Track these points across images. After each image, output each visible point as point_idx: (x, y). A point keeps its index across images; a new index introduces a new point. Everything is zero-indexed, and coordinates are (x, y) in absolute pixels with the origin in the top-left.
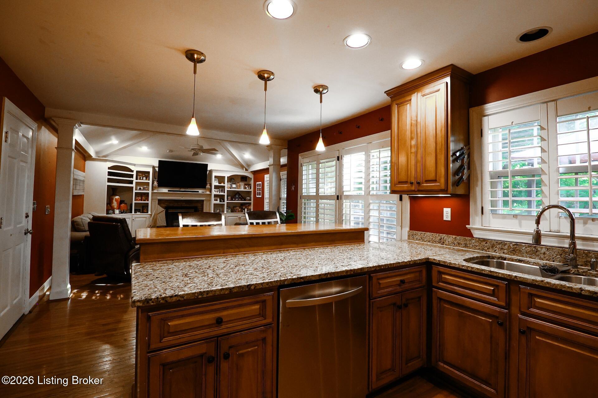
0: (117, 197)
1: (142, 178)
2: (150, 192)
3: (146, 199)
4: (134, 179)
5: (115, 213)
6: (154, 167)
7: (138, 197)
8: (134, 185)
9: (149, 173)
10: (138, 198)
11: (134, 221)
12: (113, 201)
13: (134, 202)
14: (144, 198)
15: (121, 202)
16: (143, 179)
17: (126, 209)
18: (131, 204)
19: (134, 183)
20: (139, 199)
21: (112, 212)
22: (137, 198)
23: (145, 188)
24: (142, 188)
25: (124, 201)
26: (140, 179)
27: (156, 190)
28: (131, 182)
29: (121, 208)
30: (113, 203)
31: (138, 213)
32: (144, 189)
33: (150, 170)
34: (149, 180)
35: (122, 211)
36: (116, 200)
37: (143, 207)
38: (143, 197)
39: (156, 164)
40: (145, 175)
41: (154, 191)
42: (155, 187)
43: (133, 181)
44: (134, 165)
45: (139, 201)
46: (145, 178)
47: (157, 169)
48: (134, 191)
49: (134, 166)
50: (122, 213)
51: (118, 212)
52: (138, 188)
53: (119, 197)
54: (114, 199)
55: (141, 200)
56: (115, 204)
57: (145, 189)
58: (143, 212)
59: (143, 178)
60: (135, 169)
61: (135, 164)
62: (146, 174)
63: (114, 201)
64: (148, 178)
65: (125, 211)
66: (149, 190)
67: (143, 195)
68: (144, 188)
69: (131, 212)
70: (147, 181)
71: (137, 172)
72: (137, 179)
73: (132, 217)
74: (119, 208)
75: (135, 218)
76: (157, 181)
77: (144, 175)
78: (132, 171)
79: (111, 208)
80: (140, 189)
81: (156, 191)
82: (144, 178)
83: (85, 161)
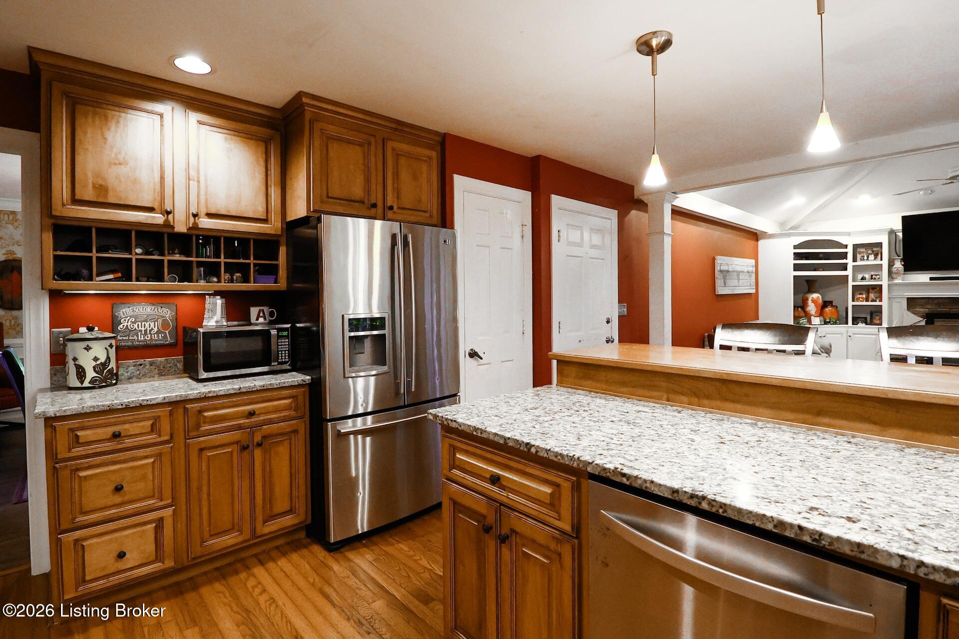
0: (815, 296)
1: (866, 258)
2: (885, 282)
3: (876, 298)
4: (849, 260)
5: (813, 324)
6: (892, 232)
7: (860, 294)
8: (849, 272)
9: (880, 245)
10: (861, 296)
11: (851, 339)
12: (807, 303)
13: (851, 303)
14: (872, 296)
15: (826, 304)
16: (870, 259)
17: (835, 316)
18: (847, 309)
19: (850, 268)
20: (862, 298)
21: (805, 321)
22: (859, 296)
23: (874, 276)
24: (867, 276)
25: (831, 302)
26: (862, 259)
27: (900, 278)
28: (844, 267)
29: (825, 315)
30: (808, 306)
31: (860, 325)
32: (872, 278)
33: (884, 239)
34: (881, 260)
35: (828, 320)
36: (813, 301)
37: (872, 314)
38: (870, 294)
39: (898, 226)
40: (873, 252)
41: (896, 281)
42: (898, 273)
43: (846, 264)
44: (849, 234)
45: (863, 301)
46: (873, 255)
47: (900, 235)
48: (851, 283)
49: (848, 237)
50: (826, 323)
51: (819, 321)
52: (860, 276)
53: (819, 295)
54: (810, 299)
55: (867, 300)
56: (812, 308)
57: (875, 279)
58: (871, 323)
59: (868, 257)
60: (850, 241)
61: (850, 232)
62: (875, 248)
63: (810, 302)
64: (880, 255)
65: (832, 320)
66: (881, 281)
67: (871, 290)
68: (872, 276)
69: (847, 323)
70: (878, 262)
71: (856, 247)
72: (855, 260)
73: (847, 332)
74: (821, 313)
75: (854, 334)
76: (901, 259)
77: (870, 252)
78: (846, 247)
79: (804, 315)
80: (863, 279)
81: (901, 281)
82: (872, 257)
83: (757, 240)
